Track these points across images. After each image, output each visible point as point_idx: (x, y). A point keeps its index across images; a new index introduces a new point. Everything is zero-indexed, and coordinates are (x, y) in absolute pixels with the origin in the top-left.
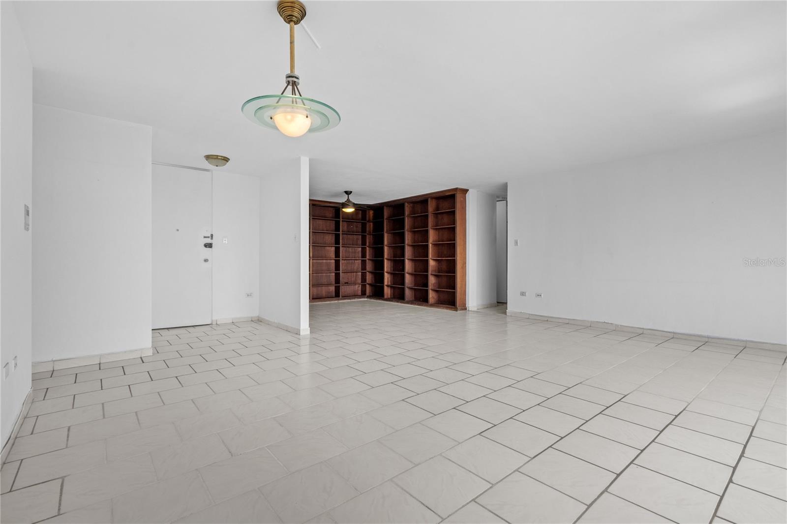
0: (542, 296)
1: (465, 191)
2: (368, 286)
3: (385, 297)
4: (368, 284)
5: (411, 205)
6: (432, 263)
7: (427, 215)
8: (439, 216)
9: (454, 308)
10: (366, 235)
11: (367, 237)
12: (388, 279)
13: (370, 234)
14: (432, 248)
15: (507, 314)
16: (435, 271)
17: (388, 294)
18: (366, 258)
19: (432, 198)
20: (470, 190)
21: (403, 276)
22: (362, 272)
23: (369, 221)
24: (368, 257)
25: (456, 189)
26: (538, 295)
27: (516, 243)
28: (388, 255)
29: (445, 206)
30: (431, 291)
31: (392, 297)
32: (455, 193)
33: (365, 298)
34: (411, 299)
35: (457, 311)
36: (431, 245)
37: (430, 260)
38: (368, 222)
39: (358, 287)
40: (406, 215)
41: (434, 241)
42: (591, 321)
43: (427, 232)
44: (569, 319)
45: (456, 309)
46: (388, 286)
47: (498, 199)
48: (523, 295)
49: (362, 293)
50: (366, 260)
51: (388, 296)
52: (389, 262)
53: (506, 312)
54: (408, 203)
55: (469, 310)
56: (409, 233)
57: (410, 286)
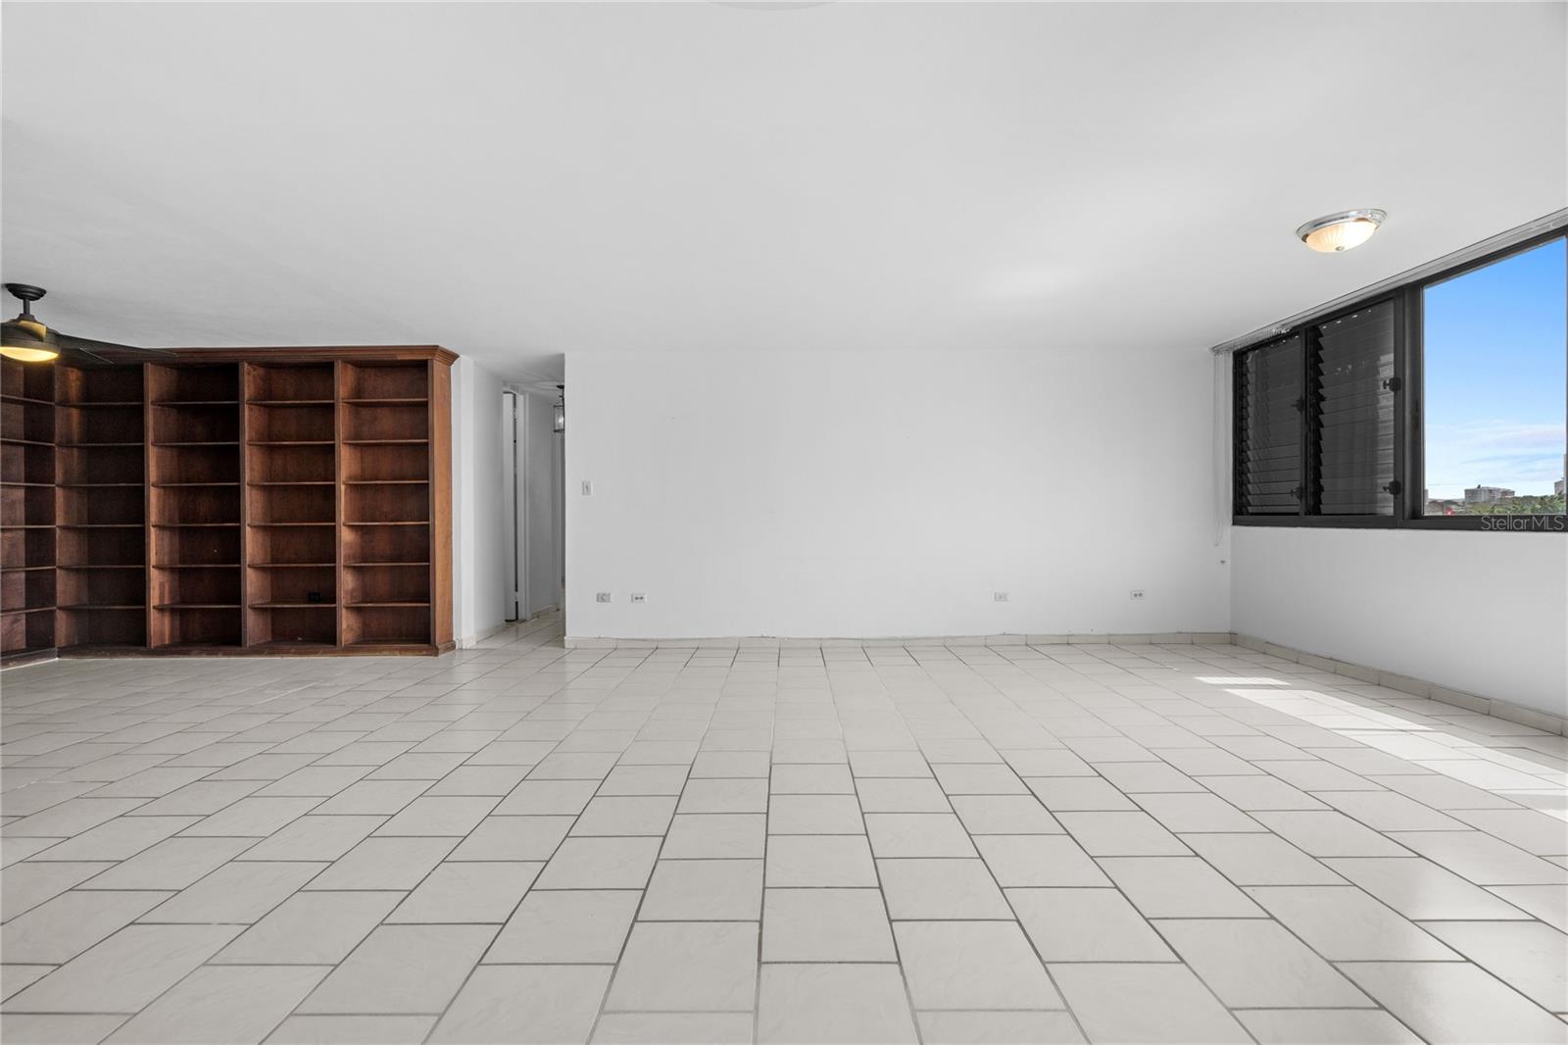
0: (646, 600)
1: (451, 357)
2: (61, 616)
3: (154, 643)
4: (60, 608)
5: (261, 371)
6: (346, 536)
7: (332, 406)
8: (365, 413)
9: (427, 650)
10: (53, 447)
11: (57, 455)
12: (162, 585)
13: (68, 444)
14: (345, 494)
15: (567, 646)
16: (354, 557)
17: (162, 634)
18: (52, 522)
19: (348, 362)
20: (462, 357)
21: (236, 576)
22: (27, 572)
23: (65, 403)
24: (60, 521)
25: (434, 349)
26: (637, 598)
27: (586, 488)
28: (161, 512)
29: (386, 388)
30: (344, 611)
31: (178, 640)
32: (429, 357)
33: (54, 657)
34: (263, 641)
35: (436, 654)
36: (343, 487)
37: (343, 528)
38: (58, 404)
39: (16, 621)
40: (246, 396)
41: (350, 478)
42: (740, 638)
43: (330, 451)
44: (699, 639)
45: (435, 652)
46: (161, 609)
47: (506, 389)
48: (603, 600)
49: (28, 644)
50: (54, 529)
51: (163, 640)
52: (167, 534)
53: (563, 641)
54: (250, 364)
55: (461, 649)
56: (255, 449)
57: (257, 602)
